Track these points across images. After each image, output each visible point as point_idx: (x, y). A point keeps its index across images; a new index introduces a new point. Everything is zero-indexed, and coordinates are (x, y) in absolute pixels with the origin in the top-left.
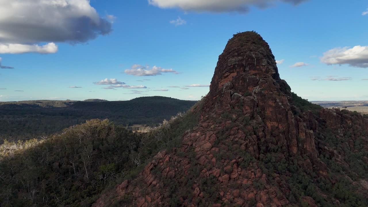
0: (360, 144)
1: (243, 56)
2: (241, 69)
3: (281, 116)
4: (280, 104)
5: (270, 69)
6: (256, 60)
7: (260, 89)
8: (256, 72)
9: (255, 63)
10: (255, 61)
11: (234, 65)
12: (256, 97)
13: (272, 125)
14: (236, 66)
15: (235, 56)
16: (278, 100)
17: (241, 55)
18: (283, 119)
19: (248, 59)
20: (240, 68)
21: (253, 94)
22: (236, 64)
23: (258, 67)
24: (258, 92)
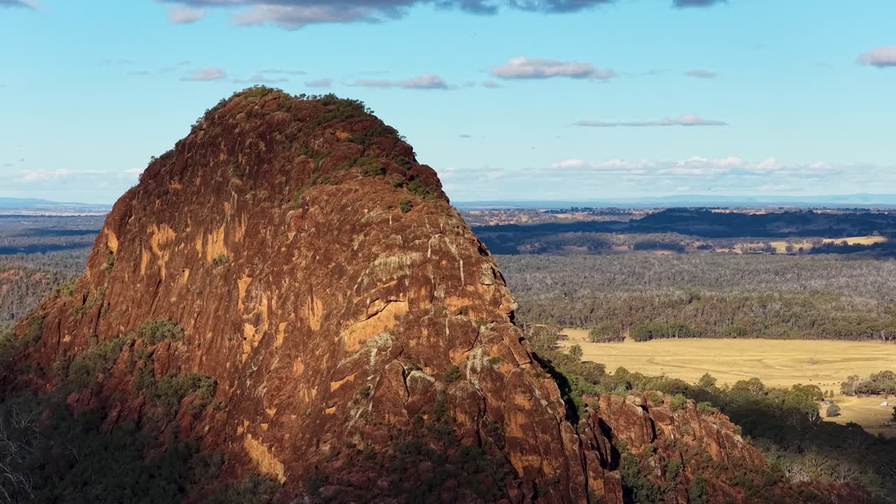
0: (700, 496)
1: (422, 249)
2: (423, 292)
3: (548, 437)
4: (544, 403)
5: (504, 296)
6: (464, 264)
7: (486, 359)
8: (466, 302)
9: (462, 275)
10: (462, 269)
11: (401, 279)
12: (477, 382)
13: (526, 464)
14: (407, 283)
15: (397, 245)
16: (537, 393)
17: (415, 244)
18: (552, 445)
19: (441, 259)
20: (420, 289)
21: (468, 372)
22: (404, 277)
23: (470, 288)
24: (482, 369)
